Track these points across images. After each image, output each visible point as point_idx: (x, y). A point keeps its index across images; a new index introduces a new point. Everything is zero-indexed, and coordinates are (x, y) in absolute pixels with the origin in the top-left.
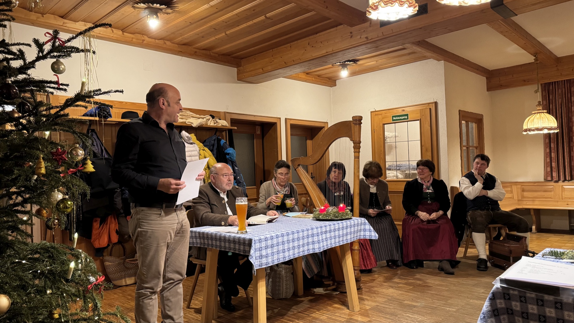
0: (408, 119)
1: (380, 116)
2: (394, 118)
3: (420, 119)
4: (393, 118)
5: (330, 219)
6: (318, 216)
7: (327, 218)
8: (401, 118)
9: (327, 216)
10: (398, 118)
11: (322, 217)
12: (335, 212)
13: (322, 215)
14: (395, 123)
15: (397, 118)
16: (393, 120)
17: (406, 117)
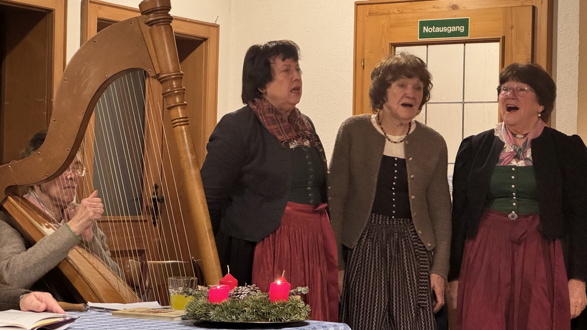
0: (466, 34)
1: (384, 21)
2: (426, 29)
3: (504, 38)
4: (421, 30)
5: (241, 320)
6: (204, 311)
7: (234, 317)
8: (445, 29)
9: (233, 313)
10: (438, 30)
11: (216, 315)
12: (257, 301)
13: (217, 308)
14: (427, 44)
15: (433, 29)
16: (422, 35)
17: (462, 29)
